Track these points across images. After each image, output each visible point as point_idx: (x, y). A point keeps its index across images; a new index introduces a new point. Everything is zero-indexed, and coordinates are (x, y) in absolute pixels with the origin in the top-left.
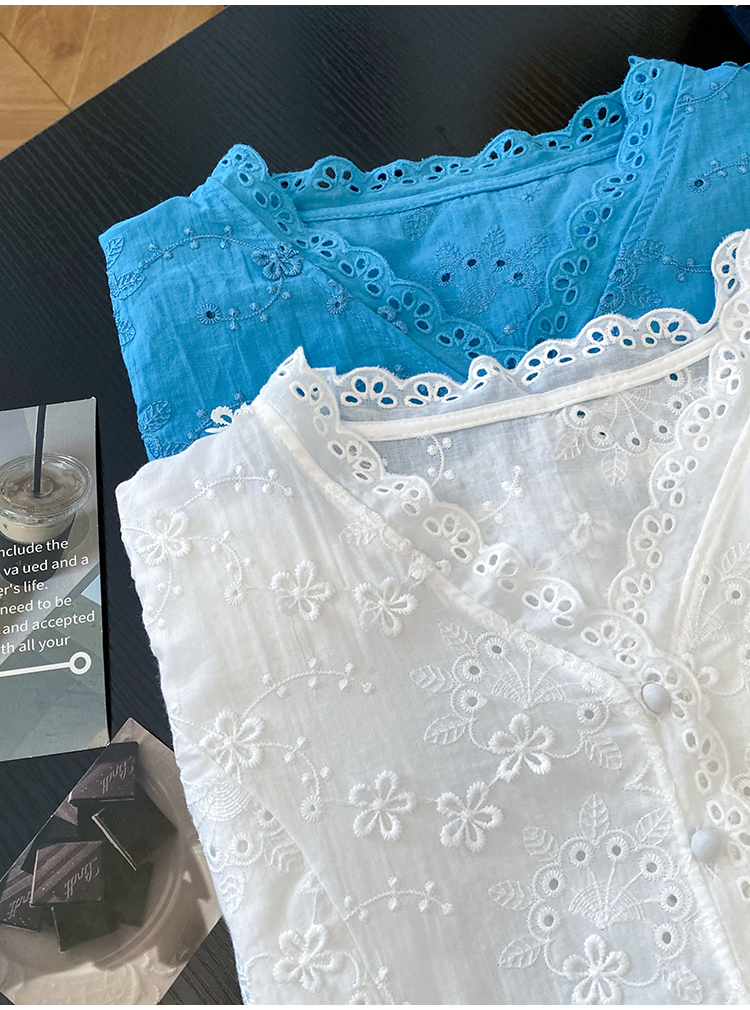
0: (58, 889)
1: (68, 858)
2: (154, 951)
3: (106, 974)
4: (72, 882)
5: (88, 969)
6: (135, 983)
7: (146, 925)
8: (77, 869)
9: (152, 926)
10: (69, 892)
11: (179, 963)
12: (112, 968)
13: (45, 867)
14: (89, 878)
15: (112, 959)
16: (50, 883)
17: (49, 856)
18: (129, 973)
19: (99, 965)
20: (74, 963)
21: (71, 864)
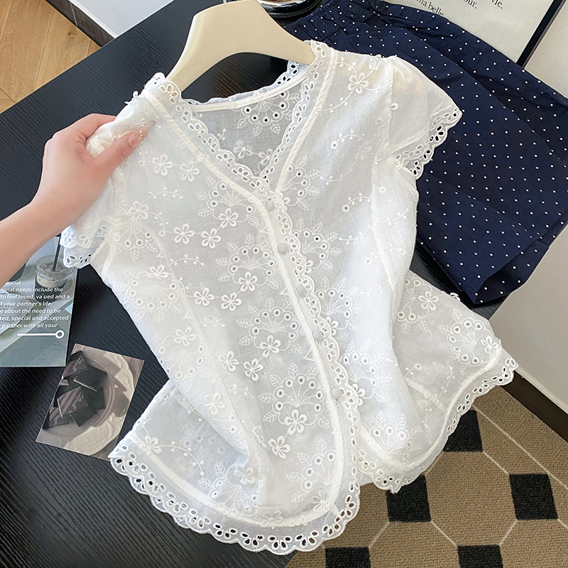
0: (70, 407)
1: (70, 397)
2: (113, 414)
3: (98, 428)
4: (74, 404)
5: (92, 428)
6: (110, 427)
7: (107, 407)
8: (75, 399)
9: (109, 407)
10: (75, 407)
11: (124, 415)
12: (100, 425)
13: (62, 403)
14: (80, 400)
15: (99, 422)
16: (66, 407)
17: (62, 399)
18: (106, 424)
19: (94, 426)
20: (86, 429)
21: (72, 398)
